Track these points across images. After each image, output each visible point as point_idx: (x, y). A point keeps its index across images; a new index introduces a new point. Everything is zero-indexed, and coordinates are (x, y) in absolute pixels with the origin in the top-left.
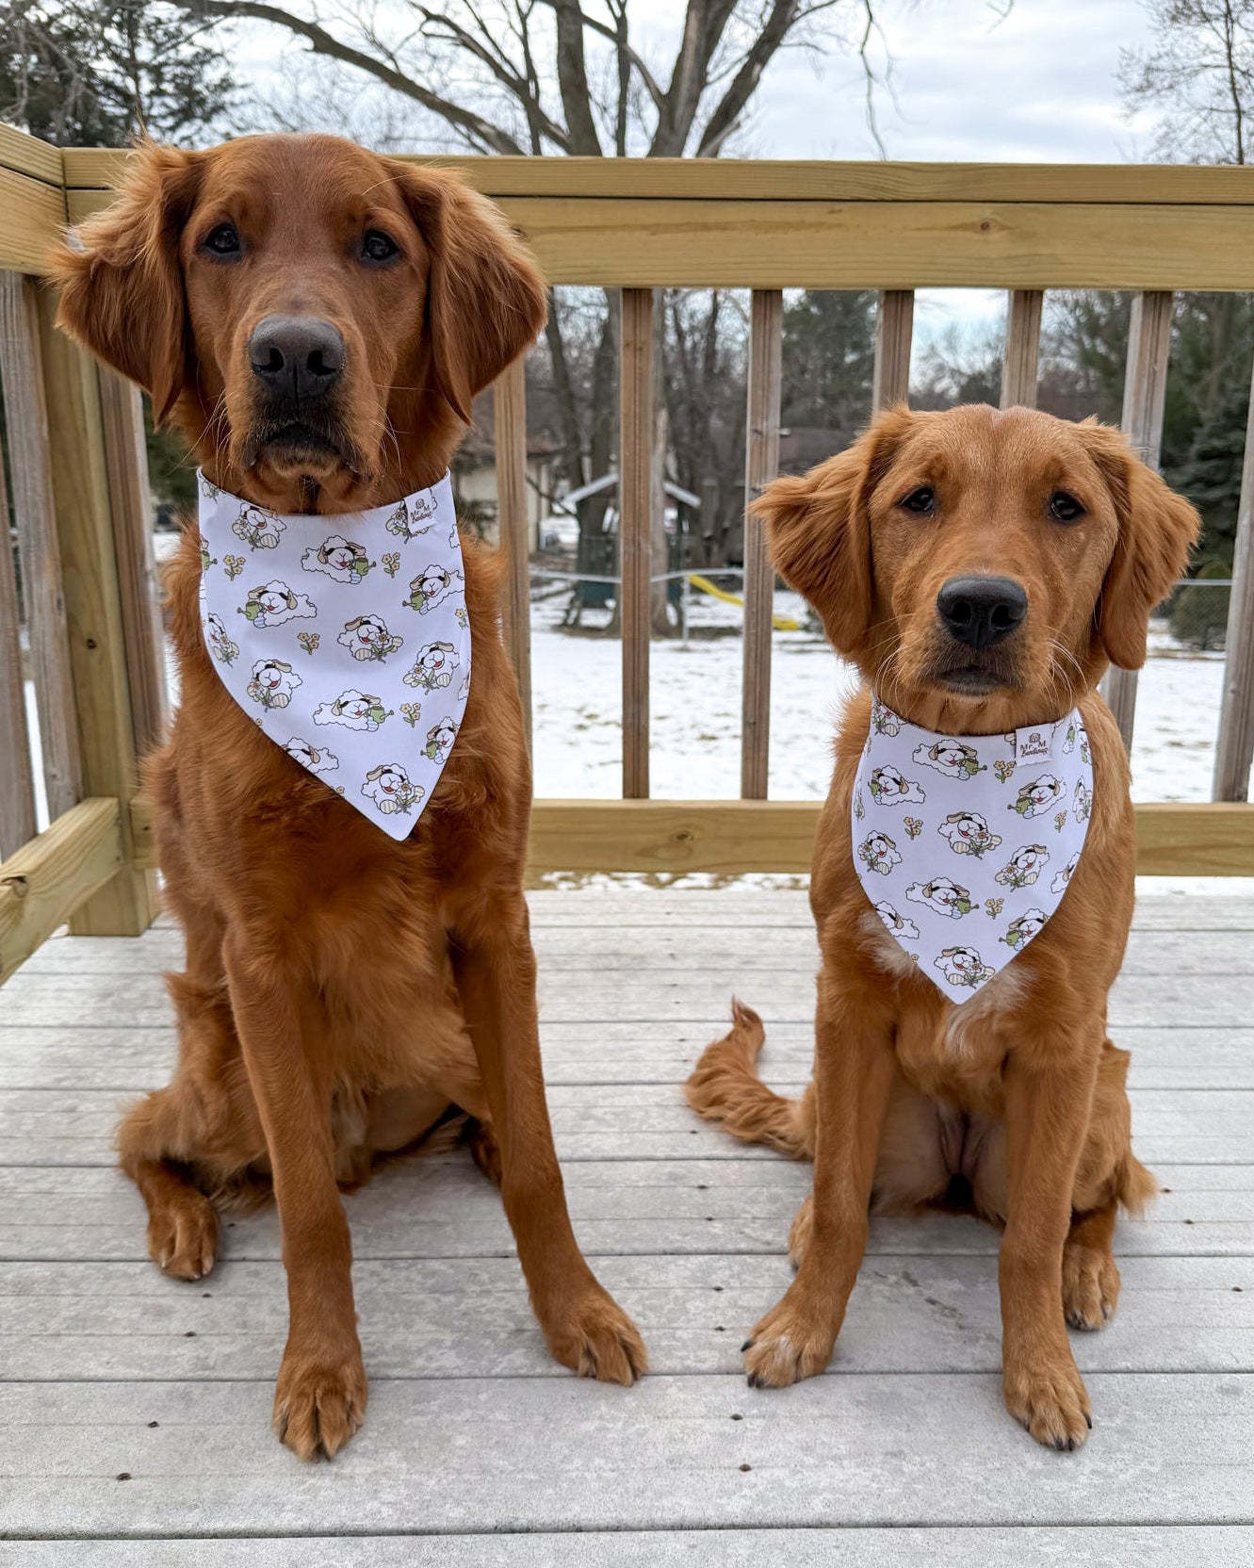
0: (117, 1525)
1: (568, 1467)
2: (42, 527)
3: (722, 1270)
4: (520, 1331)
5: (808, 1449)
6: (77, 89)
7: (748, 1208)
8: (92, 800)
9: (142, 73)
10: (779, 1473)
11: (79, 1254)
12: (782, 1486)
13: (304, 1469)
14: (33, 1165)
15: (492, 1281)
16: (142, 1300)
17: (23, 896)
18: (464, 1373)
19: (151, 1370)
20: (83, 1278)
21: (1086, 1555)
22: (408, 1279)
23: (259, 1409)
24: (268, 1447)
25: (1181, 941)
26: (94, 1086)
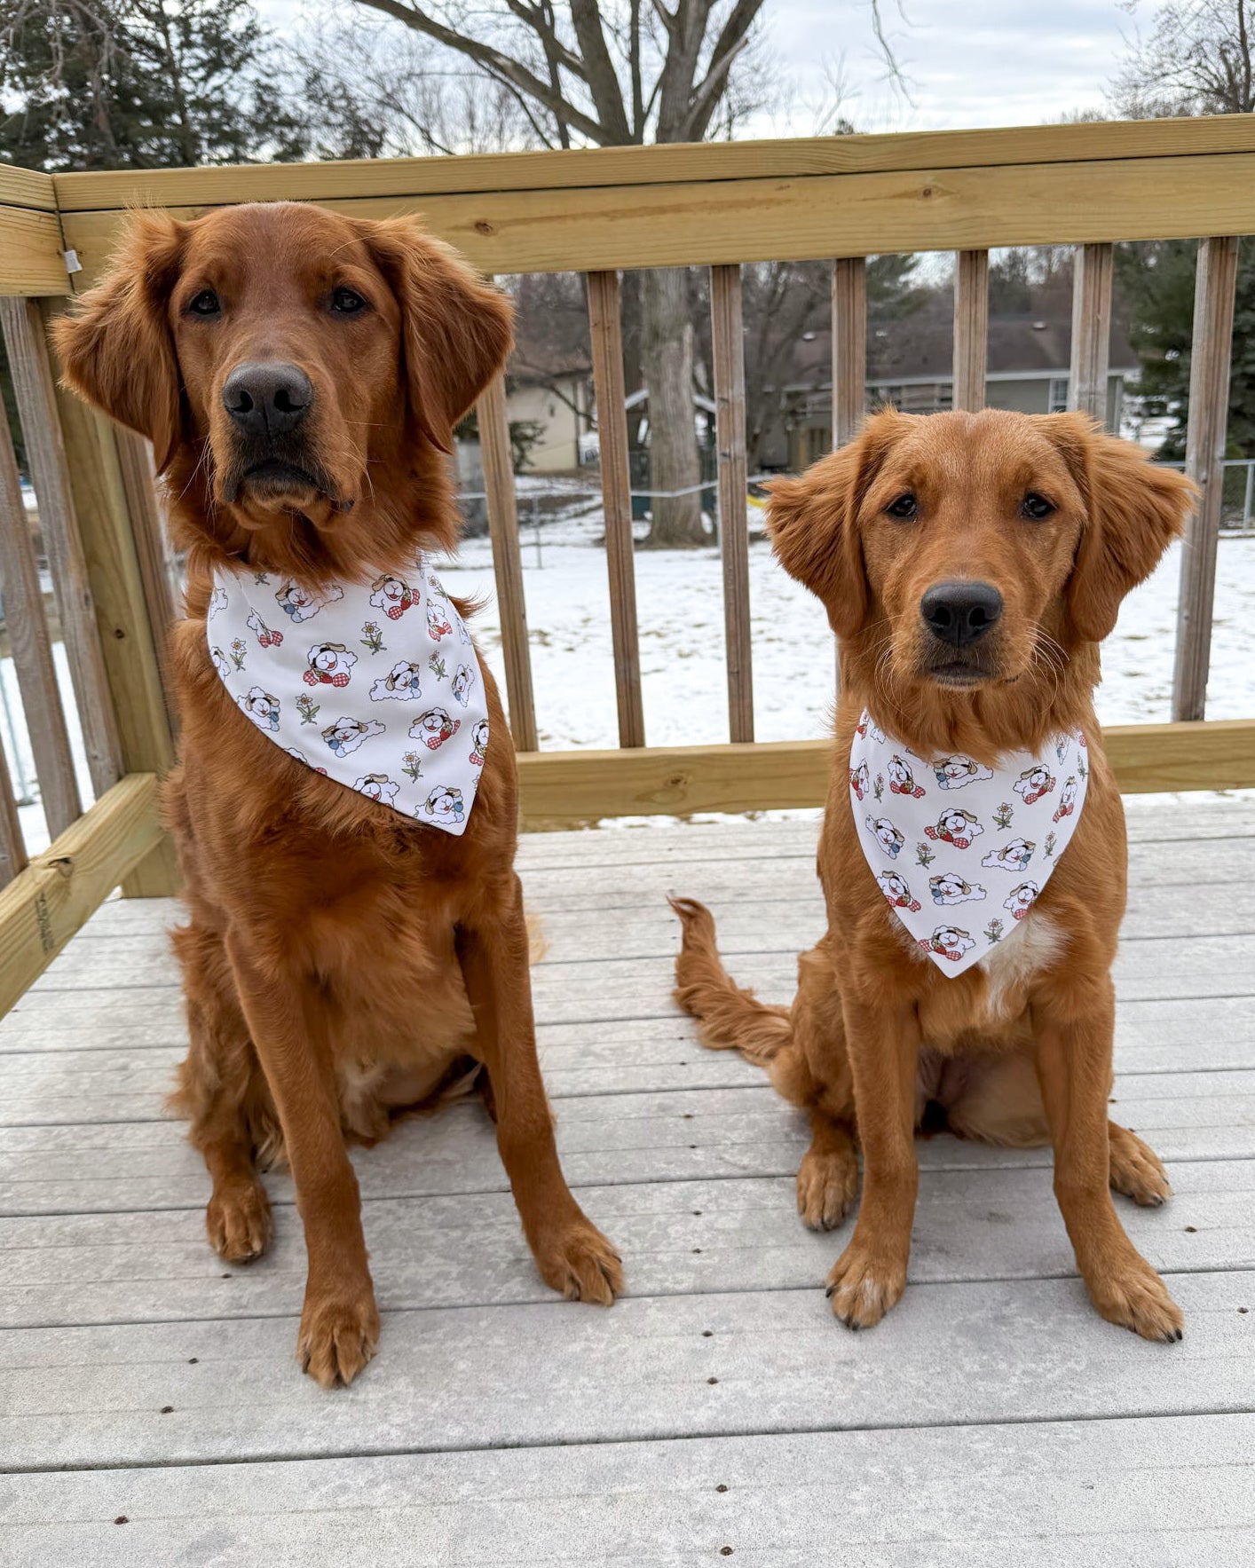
0: (161, 1454)
1: (556, 1386)
2: (64, 531)
3: (702, 1195)
4: (518, 1261)
5: (769, 1361)
6: (109, 49)
7: (728, 1134)
8: (132, 775)
9: (172, 27)
10: (743, 1385)
11: (130, 1205)
12: (744, 1397)
13: (324, 1397)
14: (91, 1123)
15: (495, 1215)
16: (185, 1246)
17: (68, 876)
18: (467, 1302)
19: (191, 1311)
20: (133, 1227)
21: (1011, 1450)
22: (420, 1216)
23: (286, 1341)
24: (293, 1378)
25: (1145, 853)
26: (145, 1044)
